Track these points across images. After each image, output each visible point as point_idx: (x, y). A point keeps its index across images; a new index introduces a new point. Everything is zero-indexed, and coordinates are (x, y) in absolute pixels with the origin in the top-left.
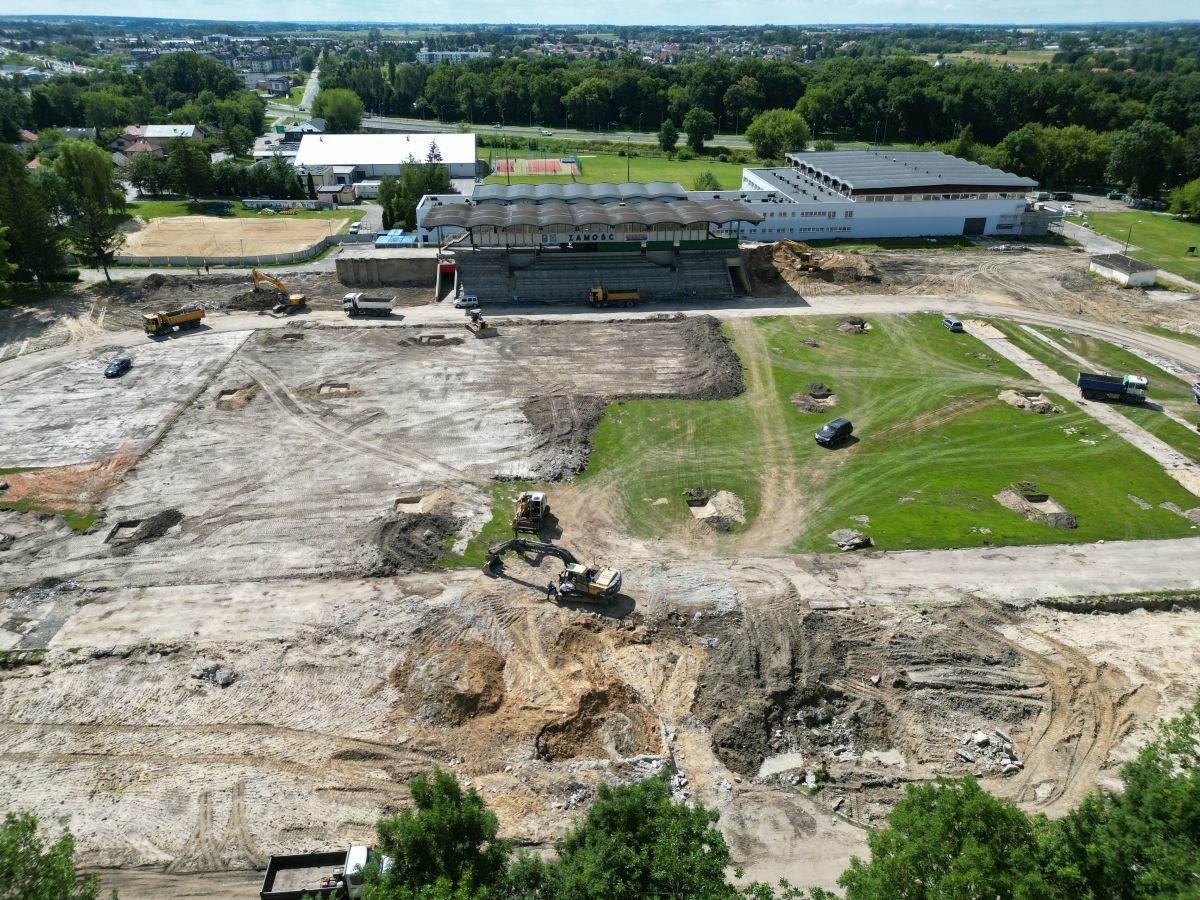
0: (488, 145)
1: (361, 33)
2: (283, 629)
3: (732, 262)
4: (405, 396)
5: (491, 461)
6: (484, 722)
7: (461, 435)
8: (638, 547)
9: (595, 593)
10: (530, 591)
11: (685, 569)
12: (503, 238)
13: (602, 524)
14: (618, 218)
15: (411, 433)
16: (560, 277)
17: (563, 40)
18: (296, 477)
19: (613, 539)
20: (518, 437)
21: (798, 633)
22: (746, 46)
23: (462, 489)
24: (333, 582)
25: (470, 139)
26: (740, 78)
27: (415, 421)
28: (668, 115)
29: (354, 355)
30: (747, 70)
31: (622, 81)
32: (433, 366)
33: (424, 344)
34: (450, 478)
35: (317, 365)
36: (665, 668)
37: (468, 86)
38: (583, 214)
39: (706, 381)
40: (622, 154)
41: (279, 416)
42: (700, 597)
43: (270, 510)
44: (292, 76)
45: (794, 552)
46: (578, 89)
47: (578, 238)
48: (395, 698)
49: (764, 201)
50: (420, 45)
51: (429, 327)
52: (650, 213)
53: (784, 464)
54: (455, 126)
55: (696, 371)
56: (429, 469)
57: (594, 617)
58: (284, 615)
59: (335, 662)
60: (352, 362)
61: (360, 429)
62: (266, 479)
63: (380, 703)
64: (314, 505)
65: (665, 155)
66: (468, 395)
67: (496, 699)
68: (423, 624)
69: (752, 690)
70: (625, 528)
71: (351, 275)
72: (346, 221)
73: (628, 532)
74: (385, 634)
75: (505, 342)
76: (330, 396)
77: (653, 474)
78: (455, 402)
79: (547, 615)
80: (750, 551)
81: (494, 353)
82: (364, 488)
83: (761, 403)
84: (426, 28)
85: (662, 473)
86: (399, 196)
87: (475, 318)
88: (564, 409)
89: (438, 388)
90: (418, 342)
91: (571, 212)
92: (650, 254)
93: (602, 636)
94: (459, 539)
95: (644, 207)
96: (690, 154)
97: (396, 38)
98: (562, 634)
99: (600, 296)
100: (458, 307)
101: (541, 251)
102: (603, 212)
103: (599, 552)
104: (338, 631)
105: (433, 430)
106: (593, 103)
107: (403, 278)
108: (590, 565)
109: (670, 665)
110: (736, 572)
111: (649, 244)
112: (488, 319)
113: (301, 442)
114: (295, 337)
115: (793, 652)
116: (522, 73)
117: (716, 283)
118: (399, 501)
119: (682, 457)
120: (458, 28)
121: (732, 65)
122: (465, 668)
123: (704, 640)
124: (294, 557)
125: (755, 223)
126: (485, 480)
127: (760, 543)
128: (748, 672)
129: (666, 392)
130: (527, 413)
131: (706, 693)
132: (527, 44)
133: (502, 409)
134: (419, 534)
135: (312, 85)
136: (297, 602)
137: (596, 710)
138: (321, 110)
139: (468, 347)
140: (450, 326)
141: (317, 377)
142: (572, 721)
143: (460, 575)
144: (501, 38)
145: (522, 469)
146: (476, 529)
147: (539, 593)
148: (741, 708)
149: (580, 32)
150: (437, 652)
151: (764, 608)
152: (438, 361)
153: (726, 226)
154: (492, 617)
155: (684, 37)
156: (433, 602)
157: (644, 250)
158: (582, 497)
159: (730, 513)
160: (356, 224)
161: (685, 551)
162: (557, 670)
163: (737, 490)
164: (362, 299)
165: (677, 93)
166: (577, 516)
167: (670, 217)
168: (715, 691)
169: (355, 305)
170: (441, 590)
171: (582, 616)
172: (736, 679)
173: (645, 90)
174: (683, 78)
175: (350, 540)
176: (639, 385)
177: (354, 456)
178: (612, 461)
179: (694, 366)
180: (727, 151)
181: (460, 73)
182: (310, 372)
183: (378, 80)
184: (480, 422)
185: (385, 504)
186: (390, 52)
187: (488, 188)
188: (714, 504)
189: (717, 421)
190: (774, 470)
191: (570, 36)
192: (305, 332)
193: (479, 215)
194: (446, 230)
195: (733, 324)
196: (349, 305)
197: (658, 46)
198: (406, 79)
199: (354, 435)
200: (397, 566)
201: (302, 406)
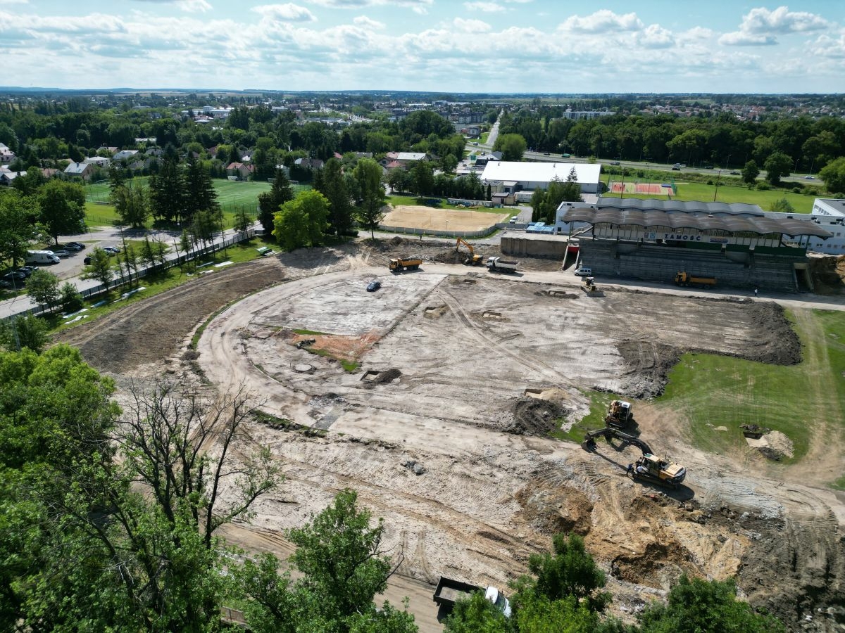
0: (607, 172)
1: (527, 100)
2: (452, 450)
3: (799, 266)
4: (536, 326)
5: (592, 377)
7: (572, 356)
8: (700, 456)
9: (664, 478)
10: (613, 467)
11: (738, 480)
12: (615, 233)
14: (707, 225)
15: (538, 350)
16: (654, 263)
17: (670, 104)
18: (466, 363)
19: (679, 446)
20: (613, 365)
21: (834, 547)
22: (825, 108)
23: (570, 391)
24: (483, 430)
25: (596, 168)
26: (819, 132)
27: (541, 342)
28: (751, 157)
29: (506, 297)
30: (824, 126)
31: (717, 132)
32: (557, 310)
33: (551, 296)
34: (562, 382)
35: (483, 300)
36: (715, 544)
37: (599, 134)
38: (678, 220)
39: (768, 349)
40: (710, 183)
41: (458, 327)
42: (749, 502)
43: (449, 380)
44: (482, 126)
45: (836, 488)
46: (681, 137)
47: (672, 237)
48: (518, 510)
49: (832, 223)
50: (566, 107)
51: (556, 285)
52: (733, 224)
53: (833, 421)
54: (587, 159)
55: (760, 341)
56: (547, 374)
57: (661, 495)
58: (454, 442)
59: (482, 478)
60: (504, 301)
61: (506, 342)
62: (448, 362)
63: (507, 509)
64: (475, 382)
65: (746, 185)
66: (578, 331)
67: (585, 528)
68: (539, 469)
69: (788, 578)
70: (690, 441)
71: (509, 249)
72: (508, 215)
73: (693, 444)
74: (514, 469)
75: (608, 301)
76: (489, 319)
77: (716, 408)
78: (568, 335)
79: (625, 485)
80: (795, 479)
81: (600, 308)
82: (506, 378)
83: (815, 373)
84: (571, 96)
85: (723, 408)
86: (545, 202)
87: (589, 283)
88: (648, 352)
89: (558, 324)
90: (548, 294)
91: (669, 218)
92: (726, 253)
93: (666, 509)
94: (566, 422)
95: (729, 219)
96: (768, 186)
97: (550, 103)
98: (635, 500)
99: (684, 278)
100: (577, 275)
101: (642, 243)
102: (695, 220)
103: (669, 453)
104: (485, 460)
105: (553, 350)
106: (692, 147)
107: (541, 253)
108: (662, 459)
109: (719, 543)
110: (781, 491)
111: (729, 246)
112: (598, 285)
113: (470, 344)
114: (471, 281)
115: (828, 561)
116: (639, 125)
117: (783, 280)
118: (527, 390)
119: (743, 400)
120: (593, 96)
121: (812, 122)
122: (566, 502)
123: (749, 533)
124: (461, 410)
125: (824, 238)
126: (587, 388)
127: (805, 475)
128: (785, 565)
129: (732, 352)
130: (620, 350)
131: (746, 571)
132: (643, 107)
133: (603, 344)
134: (541, 413)
135: (495, 129)
136: (461, 436)
137: (657, 557)
138: (499, 147)
139: (581, 301)
140: (570, 287)
141: (482, 307)
142: (639, 558)
143: (565, 445)
144: (624, 102)
145: (614, 386)
146: (578, 418)
147: (620, 469)
148: (776, 589)
149: (684, 98)
150: (547, 488)
151: (804, 523)
152: (560, 307)
153: (797, 239)
154: (584, 476)
155: (770, 102)
156: (546, 457)
157: (723, 250)
158: (658, 413)
159: (780, 447)
160: (515, 217)
161: (739, 468)
162: (630, 522)
163: (788, 433)
165: (761, 142)
166: (653, 425)
167: (750, 228)
168: (755, 570)
170: (552, 452)
171: (653, 492)
172: (775, 567)
173: (735, 138)
174: (769, 131)
175: (495, 407)
176: (709, 344)
177: (501, 357)
178: (683, 393)
179: (758, 337)
180: (801, 186)
181: (594, 125)
182: (478, 303)
183: (539, 126)
184: (586, 350)
185: (519, 390)
186: (546, 111)
187: (607, 200)
188: (767, 439)
189: (775, 380)
190: (823, 425)
191: (676, 101)
192: (477, 279)
193: (601, 216)
194: (576, 224)
195: (795, 312)
197: (748, 108)
198: (556, 128)
199: (502, 345)
200: (524, 429)
201: (472, 323)
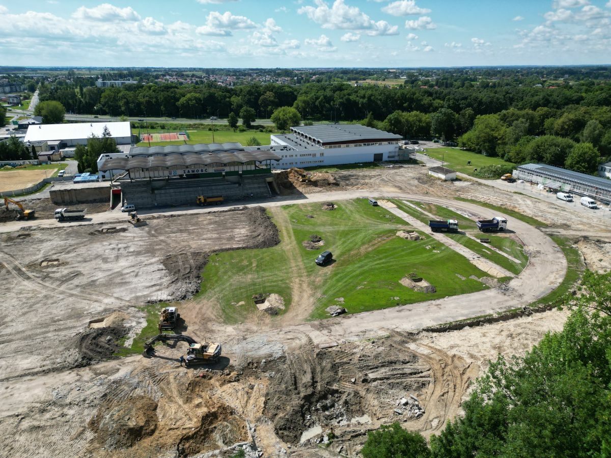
0: (138, 127)
1: (63, 72)
2: (18, 408)
3: (269, 179)
4: (94, 262)
5: (145, 293)
6: (146, 442)
7: (127, 280)
8: (230, 329)
9: (207, 358)
10: (170, 362)
11: (256, 338)
12: (147, 174)
13: (210, 320)
14: (209, 161)
15: (98, 283)
16: (180, 192)
17: (176, 75)
18: (27, 316)
19: (216, 327)
20: (161, 278)
21: (314, 362)
22: (268, 78)
23: (129, 311)
24: (51, 375)
25: (127, 125)
26: (266, 93)
27: (100, 276)
28: (232, 110)
29: (62, 243)
30: (269, 88)
31: (207, 94)
32: (110, 244)
33: (104, 233)
34: (121, 305)
35: (39, 250)
36: (247, 393)
37: (125, 98)
38: (190, 160)
39: (261, 239)
40: (210, 130)
41: (15, 282)
42: (264, 351)
43: (10, 337)
44: (22, 94)
45: (310, 320)
46: (185, 98)
47: (189, 172)
48: (92, 437)
49: (282, 150)
50: (97, 78)
51: (107, 223)
52: (225, 158)
53: (302, 276)
54: (119, 118)
55: (255, 234)
56: (109, 302)
57: (207, 371)
58: (19, 399)
59: (54, 422)
60: (60, 246)
61: (66, 284)
62: (6, 320)
63: (82, 442)
64: (38, 331)
65: (232, 129)
66: (130, 258)
67: (153, 427)
68: (108, 391)
69: (294, 396)
70: (222, 320)
71: (59, 199)
72: (56, 170)
73: (225, 322)
74: (84, 400)
75: (151, 228)
76: (47, 267)
77: (236, 289)
78: (123, 263)
79: (181, 374)
80: (288, 323)
81: (145, 234)
82: (70, 317)
83: (288, 247)
84: (101, 69)
85: (240, 288)
86: (87, 155)
87: (133, 216)
88: (186, 261)
89: (113, 256)
90: (101, 232)
91: (183, 159)
92: (226, 178)
93: (212, 381)
94: (128, 339)
95: (222, 155)
96: (245, 129)
97: (83, 75)
98: (190, 384)
99: (202, 200)
100: (124, 211)
101: (168, 179)
102: (201, 158)
103: (208, 335)
104: (55, 403)
105: (111, 280)
106: (193, 105)
107: (91, 198)
108: (203, 343)
109: (250, 391)
110: (282, 335)
111: (226, 173)
112: (141, 216)
113: (30, 295)
114: (25, 235)
115: (312, 373)
116: (154, 91)
117: (262, 190)
118: (91, 322)
119: (251, 279)
120: (118, 69)
121: (261, 86)
122: (133, 413)
123: (267, 374)
124: (26, 363)
125: (278, 160)
126: (142, 304)
127: (293, 318)
128: (291, 387)
129: (241, 246)
130: (165, 265)
131: (270, 402)
132: (157, 77)
133: (151, 264)
134: (104, 340)
135: (35, 99)
136: (28, 389)
137: (211, 423)
138: (40, 112)
139: (130, 232)
140: (120, 222)
141: (39, 257)
142: (198, 431)
143: (129, 359)
144: (143, 74)
145: (164, 295)
146: (138, 332)
147: (176, 363)
148: (288, 407)
149: (185, 71)
150: (116, 406)
151: (297, 352)
152: (113, 241)
153: (264, 163)
154: (148, 381)
155: (238, 73)
156: (112, 378)
157: (224, 176)
158: (198, 307)
159: (277, 305)
160: (62, 171)
161: (255, 328)
162: (188, 404)
163: (280, 293)
164: (66, 211)
165: (235, 100)
166: (196, 317)
167: (235, 159)
168: (274, 401)
169: (62, 215)
170: (118, 370)
171: (201, 372)
172: (285, 392)
173: (219, 98)
174: (238, 92)
175: (61, 348)
176: (226, 244)
177: (63, 299)
178: (213, 285)
179: (254, 232)
180: (263, 127)
181: (120, 91)
182: (35, 254)
183: (74, 95)
184: (138, 272)
185: (83, 325)
186: (80, 81)
187: (138, 149)
188: (269, 301)
189: (268, 258)
190: (297, 280)
191: (180, 73)
192: (32, 232)
193: (132, 163)
194: (114, 171)
195: (272, 210)
196: (58, 215)
197: (225, 78)
198: (89, 95)
199: (63, 288)
200: (90, 359)
201: (30, 274)
